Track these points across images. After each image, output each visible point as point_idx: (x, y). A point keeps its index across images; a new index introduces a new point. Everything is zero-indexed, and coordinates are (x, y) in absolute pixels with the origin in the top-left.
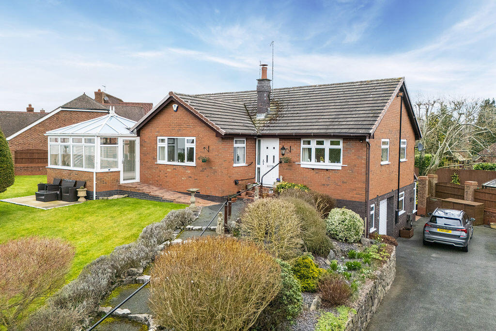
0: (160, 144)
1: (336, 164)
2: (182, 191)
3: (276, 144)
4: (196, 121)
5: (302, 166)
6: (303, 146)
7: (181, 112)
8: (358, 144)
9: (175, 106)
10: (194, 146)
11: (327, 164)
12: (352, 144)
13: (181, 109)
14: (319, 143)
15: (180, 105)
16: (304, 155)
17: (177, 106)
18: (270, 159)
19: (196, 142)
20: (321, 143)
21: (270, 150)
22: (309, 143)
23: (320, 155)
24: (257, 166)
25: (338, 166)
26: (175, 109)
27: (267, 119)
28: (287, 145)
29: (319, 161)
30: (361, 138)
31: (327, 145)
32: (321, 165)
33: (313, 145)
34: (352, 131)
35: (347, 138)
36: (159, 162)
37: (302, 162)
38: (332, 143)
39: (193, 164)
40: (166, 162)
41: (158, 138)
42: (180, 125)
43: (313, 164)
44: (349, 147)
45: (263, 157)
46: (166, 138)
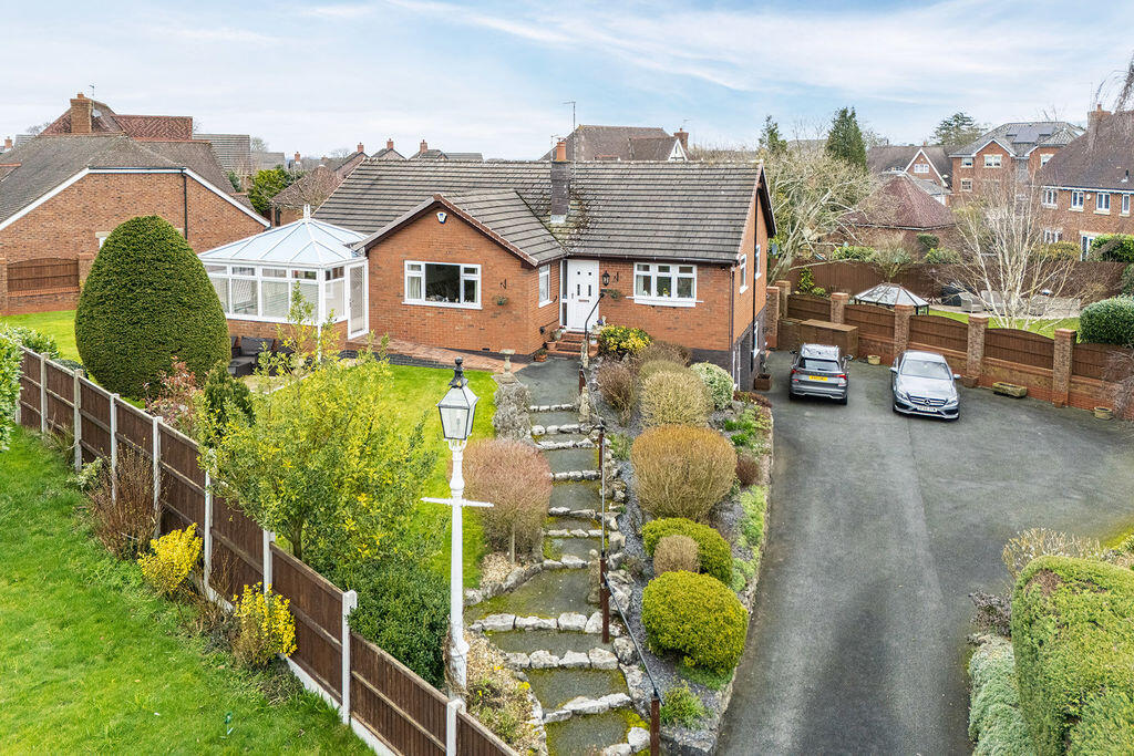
0: (408, 273)
1: (686, 299)
2: (456, 347)
3: (594, 268)
4: (483, 240)
5: (636, 302)
6: (636, 272)
7: (453, 225)
8: (719, 272)
9: (441, 216)
10: (477, 277)
11: (673, 300)
12: (710, 270)
13: (452, 219)
14: (662, 269)
15: (452, 213)
16: (637, 285)
17: (445, 214)
18: (584, 291)
19: (482, 272)
20: (666, 269)
21: (585, 276)
22: (647, 268)
23: (664, 285)
24: (562, 301)
25: (690, 302)
26: (442, 219)
27: (571, 225)
28: (613, 270)
29: (661, 294)
30: (725, 266)
31: (674, 273)
32: (664, 301)
33: (654, 272)
34: (711, 255)
35: (702, 265)
36: (408, 300)
37: (635, 296)
38: (682, 270)
39: (477, 305)
40: (422, 301)
41: (407, 262)
42: (450, 245)
43: (653, 298)
44: (705, 276)
45: (572, 288)
46: (423, 264)
